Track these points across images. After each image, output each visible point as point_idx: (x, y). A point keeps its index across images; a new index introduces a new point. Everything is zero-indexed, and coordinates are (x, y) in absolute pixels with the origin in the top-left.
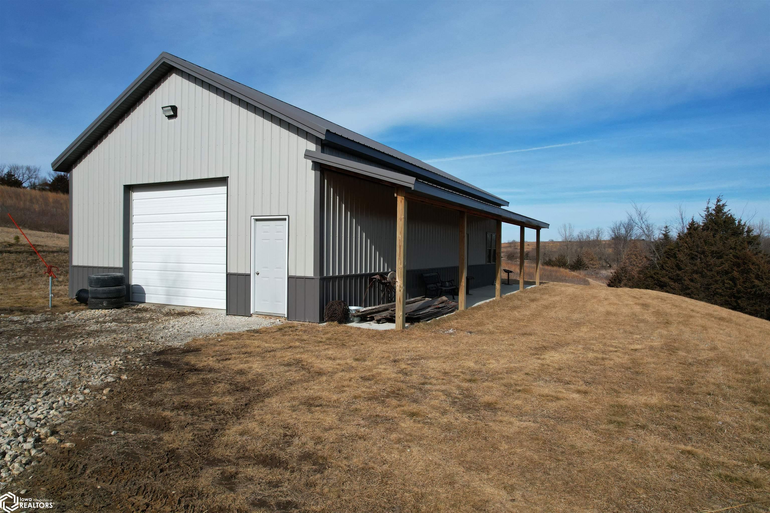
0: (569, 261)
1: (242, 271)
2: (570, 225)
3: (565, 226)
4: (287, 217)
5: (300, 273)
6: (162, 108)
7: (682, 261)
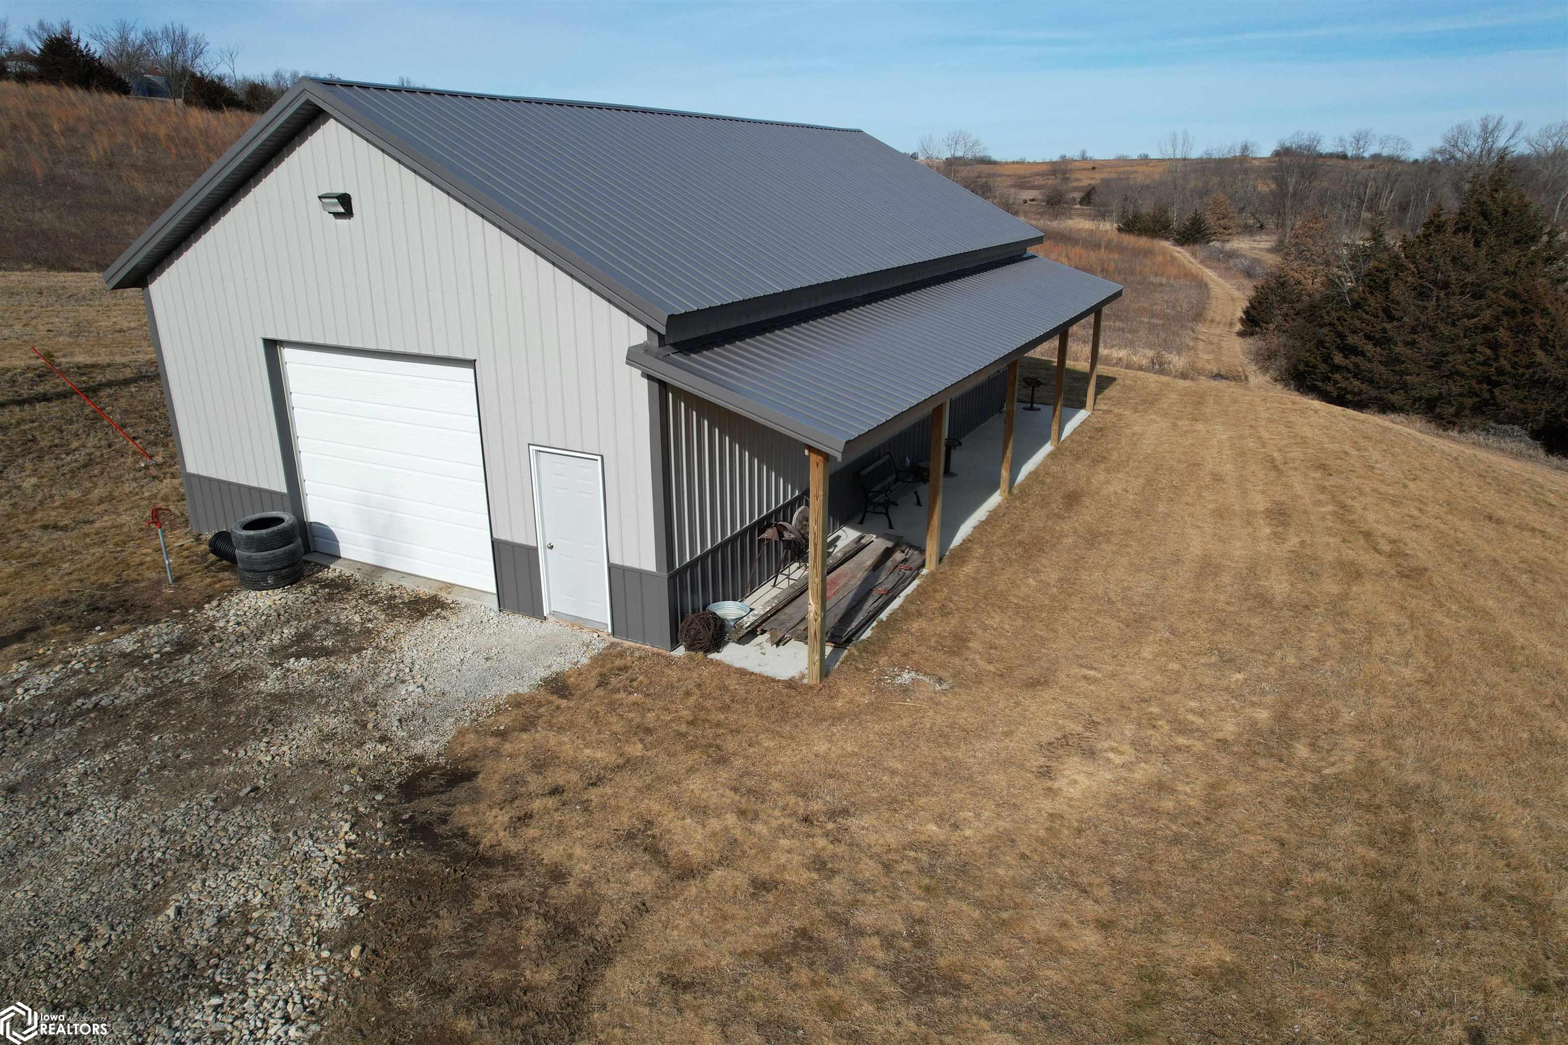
0: (1177, 218)
1: (520, 539)
2: (1185, 134)
3: (1174, 136)
4: (599, 458)
5: (631, 561)
6: (320, 197)
7: (1398, 303)
